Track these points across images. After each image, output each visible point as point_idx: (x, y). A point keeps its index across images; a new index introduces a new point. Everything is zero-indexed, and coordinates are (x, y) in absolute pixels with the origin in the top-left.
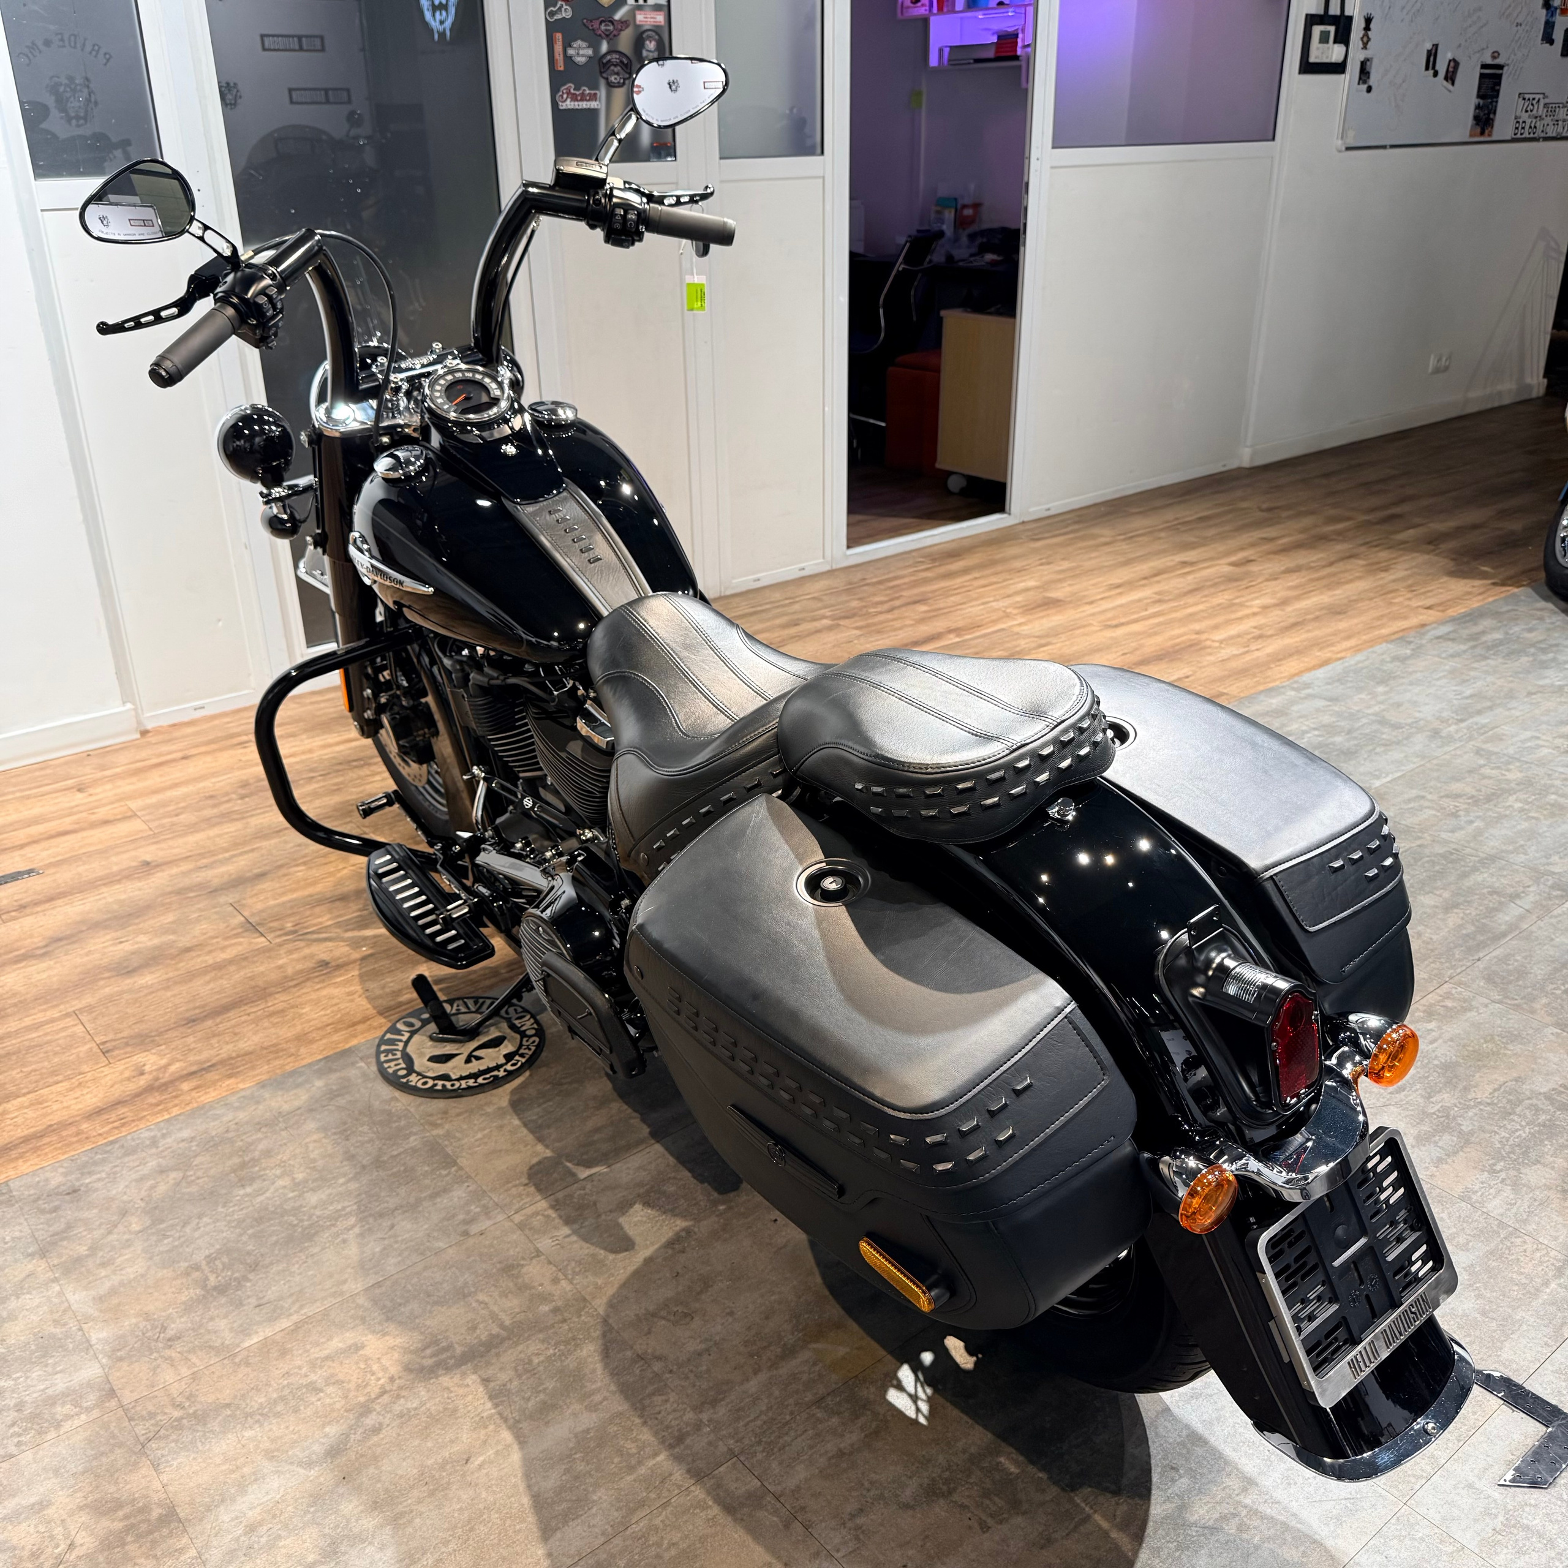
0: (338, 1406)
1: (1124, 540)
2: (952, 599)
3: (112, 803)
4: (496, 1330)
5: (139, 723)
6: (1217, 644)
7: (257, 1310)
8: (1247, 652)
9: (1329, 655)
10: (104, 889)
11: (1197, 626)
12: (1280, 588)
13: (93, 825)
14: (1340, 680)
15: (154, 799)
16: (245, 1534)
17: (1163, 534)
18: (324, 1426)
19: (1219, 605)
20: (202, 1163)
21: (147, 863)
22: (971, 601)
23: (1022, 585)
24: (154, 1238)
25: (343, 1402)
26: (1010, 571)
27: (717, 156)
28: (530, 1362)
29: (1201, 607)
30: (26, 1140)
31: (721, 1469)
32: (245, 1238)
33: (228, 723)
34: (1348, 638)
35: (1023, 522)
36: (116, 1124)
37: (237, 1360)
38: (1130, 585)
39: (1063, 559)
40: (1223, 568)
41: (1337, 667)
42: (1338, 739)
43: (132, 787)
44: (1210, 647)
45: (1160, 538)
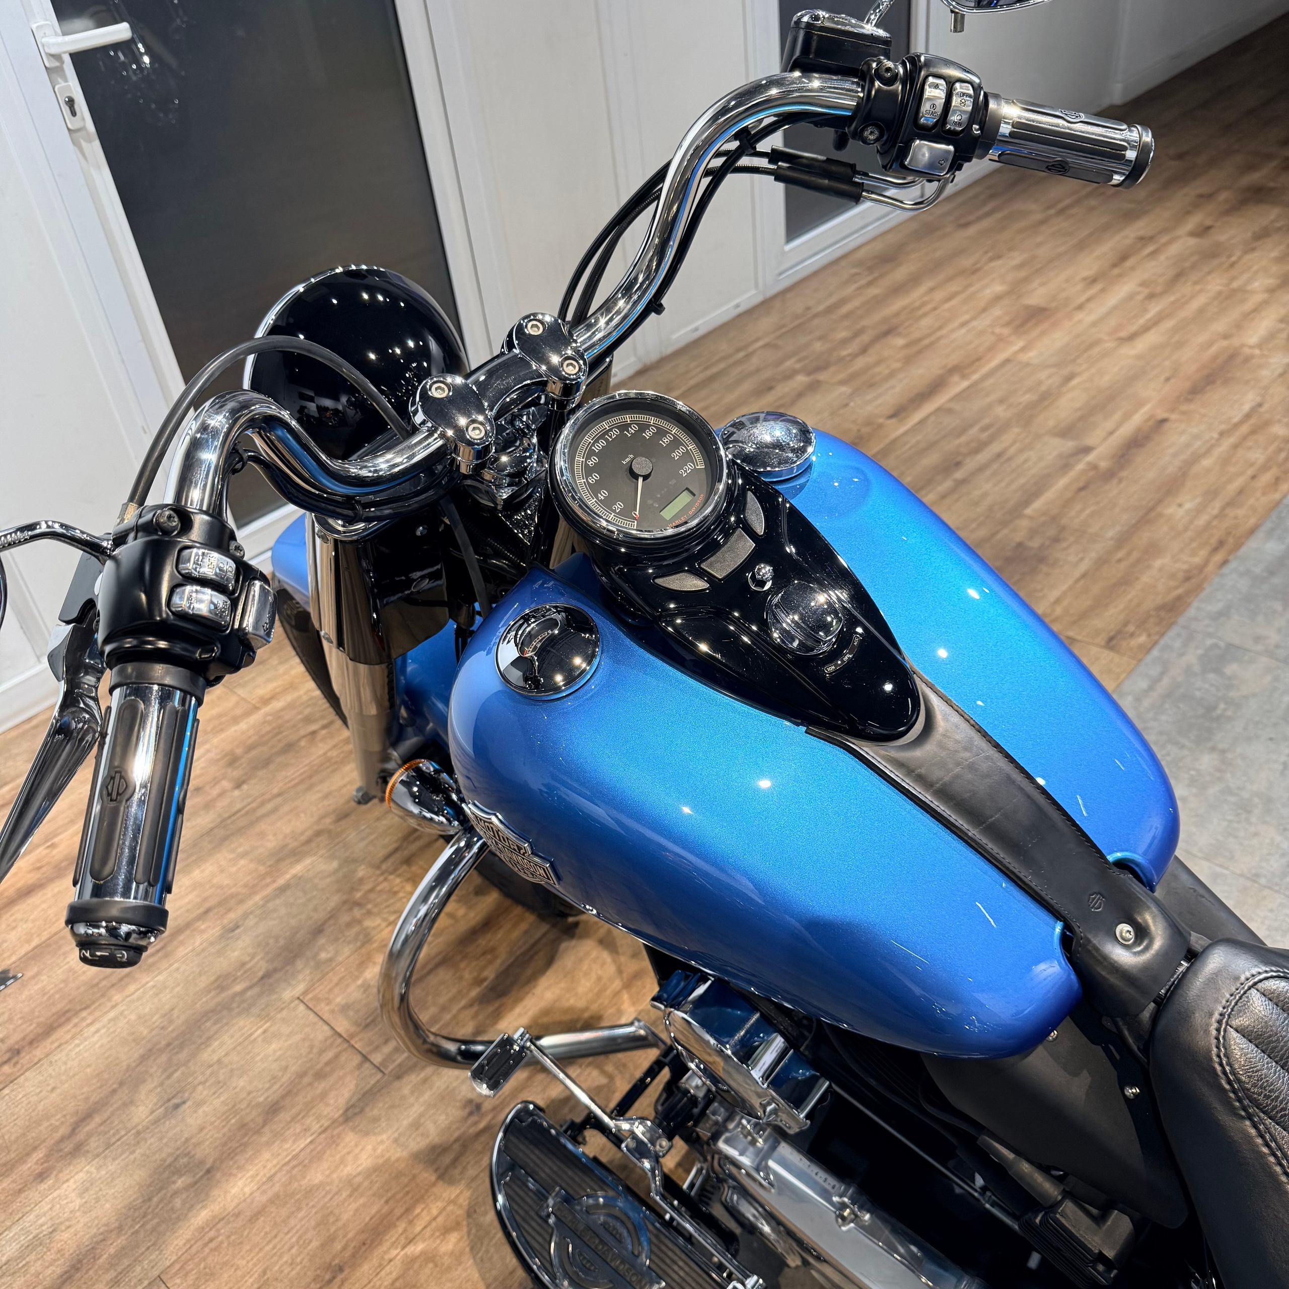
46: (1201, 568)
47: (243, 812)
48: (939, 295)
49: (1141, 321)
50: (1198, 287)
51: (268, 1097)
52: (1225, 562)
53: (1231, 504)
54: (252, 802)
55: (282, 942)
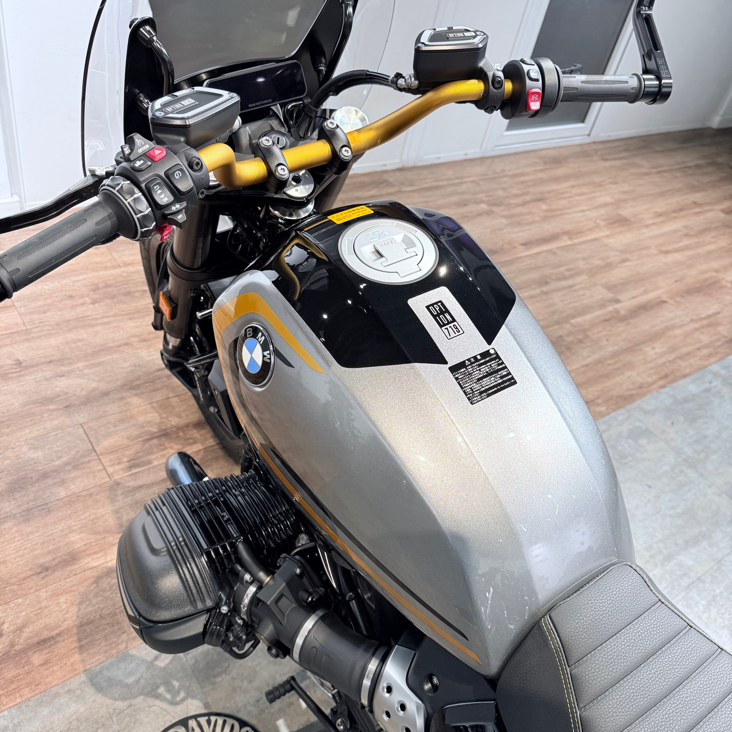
1: (657, 173)
22: (573, 207)
26: (592, 184)
35: (595, 142)
39: (624, 182)
40: (719, 213)
44: (726, 287)
46: (650, 384)
47: (90, 318)
48: (576, 191)
49: (676, 246)
50: (713, 240)
51: (44, 469)
52: (664, 387)
53: (681, 358)
54: (97, 315)
55: (84, 393)
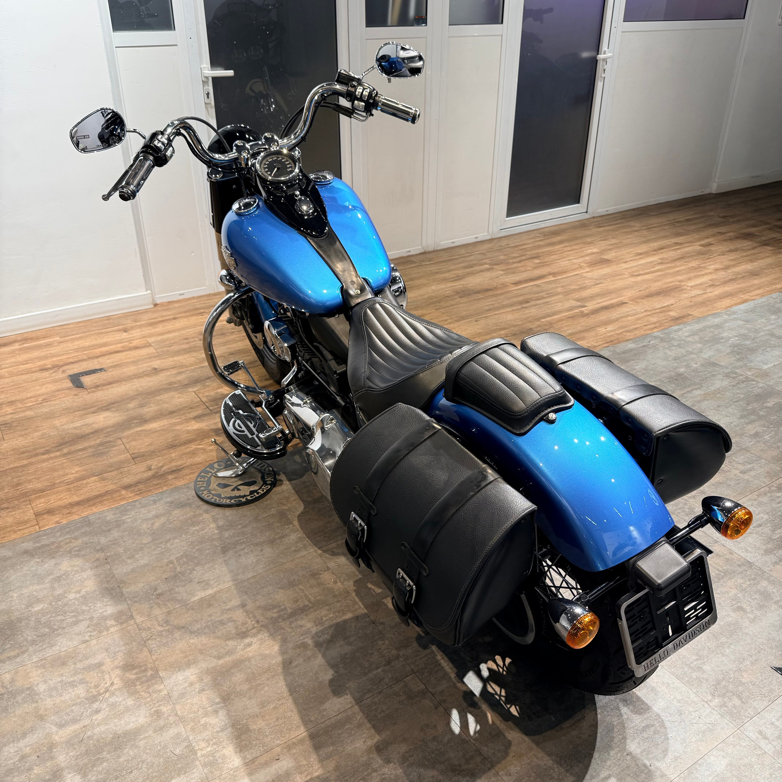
0: (233, 632)
1: (646, 229)
2: (553, 257)
3: (140, 339)
4: (307, 603)
5: (153, 300)
6: (689, 288)
7: (198, 584)
8: (705, 293)
9: (747, 297)
10: (135, 380)
11: (680, 278)
12: (726, 260)
13: (130, 349)
14: (753, 311)
15: (160, 338)
16: (189, 686)
17: (666, 227)
18: (226, 641)
19: (692, 267)
20: (176, 514)
21: (155, 369)
22: (562, 258)
23: (590, 251)
24: (153, 547)
25: (235, 631)
26: (584, 243)
27: (448, 24)
28: (322, 619)
29: (683, 268)
30: (97, 497)
31: (407, 678)
32: (194, 550)
33: (195, 302)
34: (759, 288)
35: (594, 217)
36: (138, 493)
37: (188, 607)
38: (646, 254)
39: (613, 238)
40: (696, 247)
41: (751, 304)
42: (748, 342)
43: (149, 332)
44: (686, 289)
45: (664, 229)
48: (567, 249)
49: (648, 271)
50: (684, 264)
51: (172, 410)
